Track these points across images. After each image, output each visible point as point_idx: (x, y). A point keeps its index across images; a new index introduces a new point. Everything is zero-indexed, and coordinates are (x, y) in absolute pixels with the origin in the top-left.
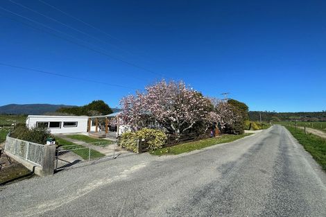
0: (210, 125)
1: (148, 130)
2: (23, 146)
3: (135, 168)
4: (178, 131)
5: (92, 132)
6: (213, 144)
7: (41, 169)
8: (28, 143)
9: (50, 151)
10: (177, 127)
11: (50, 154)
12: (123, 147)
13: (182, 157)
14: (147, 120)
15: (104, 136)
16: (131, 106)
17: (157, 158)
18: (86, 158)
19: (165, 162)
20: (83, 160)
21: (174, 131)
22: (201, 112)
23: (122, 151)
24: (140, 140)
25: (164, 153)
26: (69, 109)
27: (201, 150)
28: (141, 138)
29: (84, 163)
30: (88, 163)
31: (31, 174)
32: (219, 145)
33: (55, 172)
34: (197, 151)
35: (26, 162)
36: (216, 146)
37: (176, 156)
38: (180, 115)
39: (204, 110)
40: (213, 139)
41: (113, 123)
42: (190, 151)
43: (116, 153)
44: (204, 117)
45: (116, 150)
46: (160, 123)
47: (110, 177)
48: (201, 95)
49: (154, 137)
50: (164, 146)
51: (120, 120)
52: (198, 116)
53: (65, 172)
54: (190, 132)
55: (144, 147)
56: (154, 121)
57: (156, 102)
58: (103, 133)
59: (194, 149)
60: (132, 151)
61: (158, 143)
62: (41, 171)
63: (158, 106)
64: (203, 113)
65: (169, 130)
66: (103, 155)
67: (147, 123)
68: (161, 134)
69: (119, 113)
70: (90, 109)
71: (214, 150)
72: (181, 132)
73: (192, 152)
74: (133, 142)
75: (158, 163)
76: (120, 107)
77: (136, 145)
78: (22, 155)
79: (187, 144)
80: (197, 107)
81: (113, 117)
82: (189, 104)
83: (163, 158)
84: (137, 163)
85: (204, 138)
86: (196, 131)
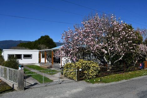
0: (140, 57)
1: (84, 62)
2: (5, 70)
3: (75, 91)
4: (110, 63)
5: (43, 63)
6: (140, 76)
7: (18, 86)
8: (8, 68)
9: (21, 74)
10: (109, 59)
11: (21, 76)
12: (65, 76)
13: (111, 85)
14: (84, 53)
15: (51, 67)
16: (70, 40)
17: (91, 85)
18: (41, 82)
19: (97, 88)
20: (39, 83)
21: (106, 63)
22: (130, 45)
23: (65, 79)
24: (78, 70)
25: (97, 82)
26: (25, 44)
27: (128, 80)
28: (78, 68)
29: (40, 85)
30: (43, 85)
31: (12, 89)
32: (145, 76)
33: (25, 89)
34: (124, 81)
35: (9, 81)
36: (142, 77)
37: (107, 84)
38: (111, 48)
39: (134, 42)
40: (142, 71)
41: (57, 55)
42: (118, 80)
43: (61, 80)
44: (133, 49)
45: (61, 78)
46: (95, 56)
47: (58, 95)
48: (131, 27)
49: (89, 68)
50: (97, 76)
51: (63, 52)
52: (127, 48)
53: (30, 90)
54: (120, 64)
55: (81, 76)
56: (90, 54)
57: (91, 35)
58: (50, 64)
59: (122, 79)
60: (72, 79)
61: (92, 73)
62: (17, 87)
63: (92, 40)
64: (133, 46)
65: (102, 62)
66: (52, 81)
67: (84, 55)
68: (95, 65)
69: (61, 47)
70: (40, 44)
71: (139, 80)
72: (112, 64)
73: (120, 82)
74: (72, 71)
75: (91, 88)
76: (62, 41)
77: (75, 74)
78: (6, 77)
79: (117, 75)
80: (127, 40)
81: (57, 50)
82: (119, 36)
83: (96, 85)
84: (76, 87)
85: (133, 70)
86: (126, 63)
